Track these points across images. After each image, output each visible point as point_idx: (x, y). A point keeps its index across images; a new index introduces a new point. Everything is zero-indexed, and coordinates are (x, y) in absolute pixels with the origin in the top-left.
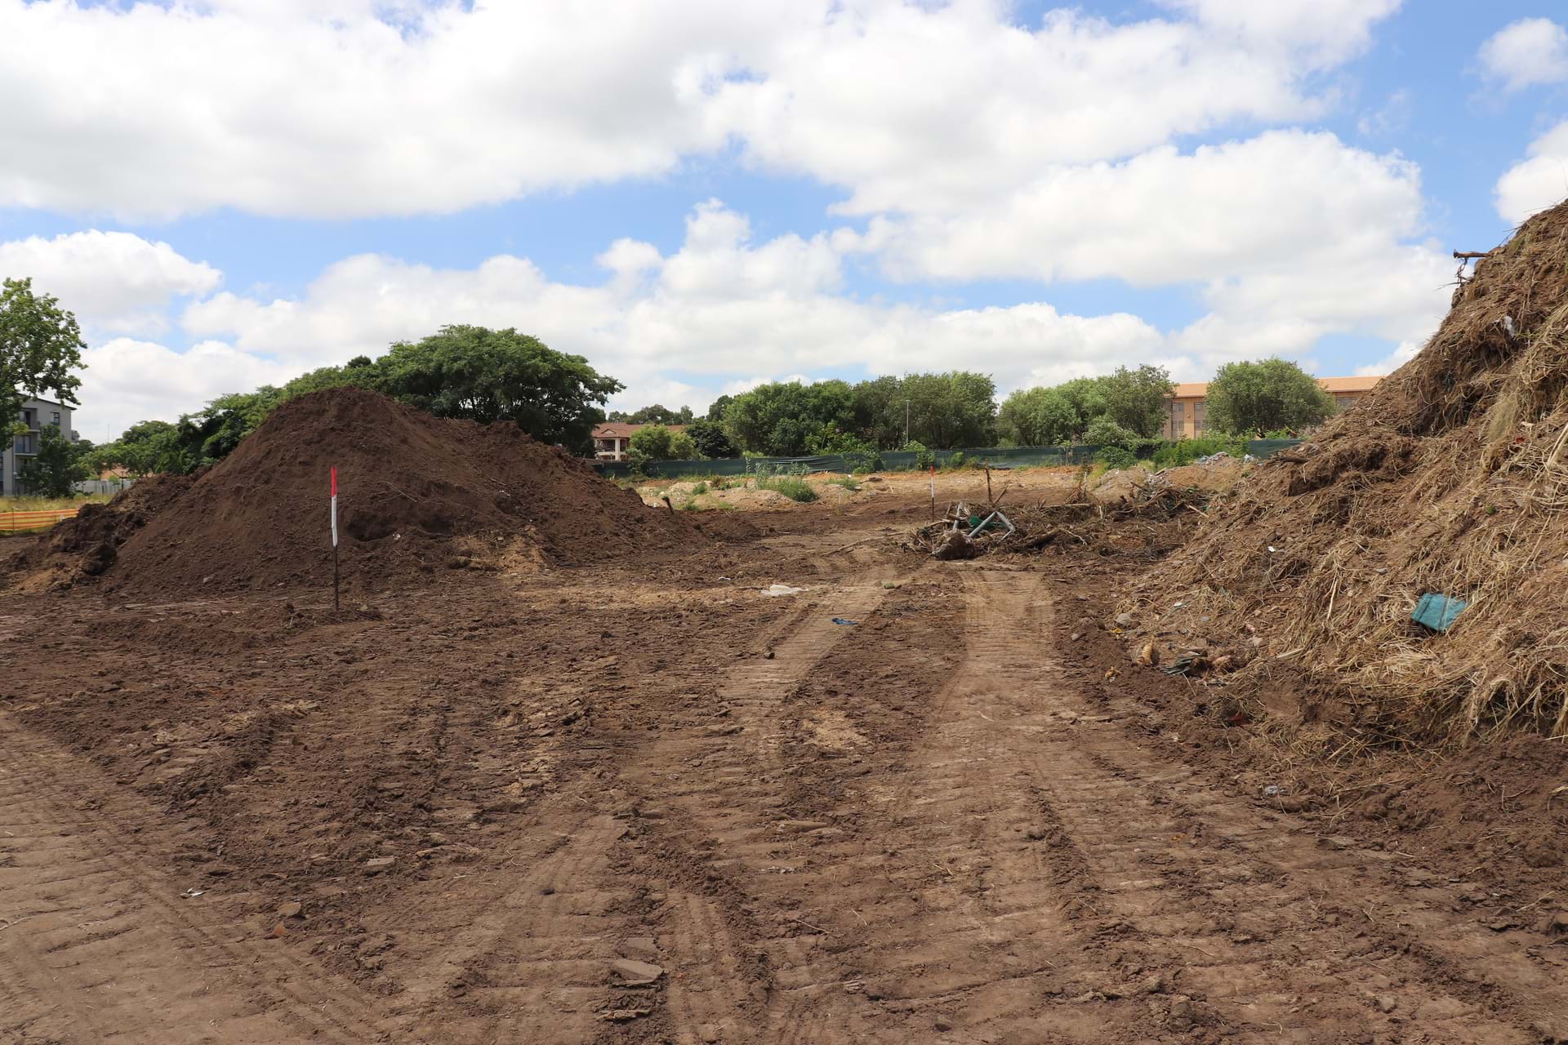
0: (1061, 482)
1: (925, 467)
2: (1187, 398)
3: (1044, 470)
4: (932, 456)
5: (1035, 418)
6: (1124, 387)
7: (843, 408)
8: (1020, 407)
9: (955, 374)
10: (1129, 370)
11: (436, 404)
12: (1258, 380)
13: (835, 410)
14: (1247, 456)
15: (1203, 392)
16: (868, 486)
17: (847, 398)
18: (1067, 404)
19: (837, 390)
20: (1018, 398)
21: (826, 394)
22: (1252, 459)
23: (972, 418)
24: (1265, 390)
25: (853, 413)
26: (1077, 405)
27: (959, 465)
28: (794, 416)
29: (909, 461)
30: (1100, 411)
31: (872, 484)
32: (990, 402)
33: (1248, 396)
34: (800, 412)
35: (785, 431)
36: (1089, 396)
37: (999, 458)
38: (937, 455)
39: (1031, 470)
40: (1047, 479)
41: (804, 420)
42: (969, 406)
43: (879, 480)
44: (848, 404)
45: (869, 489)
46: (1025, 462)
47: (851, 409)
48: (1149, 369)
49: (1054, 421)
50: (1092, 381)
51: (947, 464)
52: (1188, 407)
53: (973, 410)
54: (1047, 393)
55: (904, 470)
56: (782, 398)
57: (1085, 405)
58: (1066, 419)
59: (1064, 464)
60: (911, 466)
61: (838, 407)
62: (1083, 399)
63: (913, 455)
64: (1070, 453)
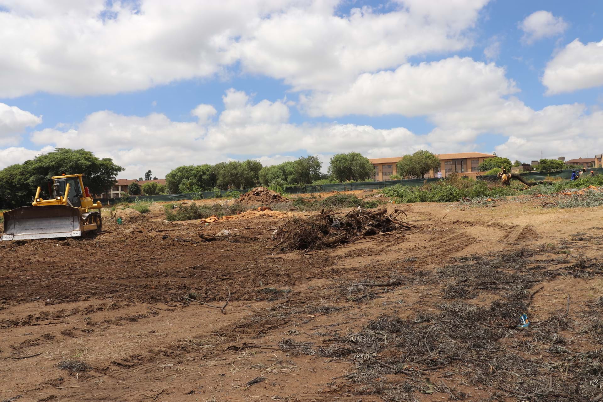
1: (217, 197)
2: (379, 164)
11: (46, 178)
27: (228, 196)
29: (212, 195)
51: (225, 196)
52: (380, 167)
63: (214, 193)
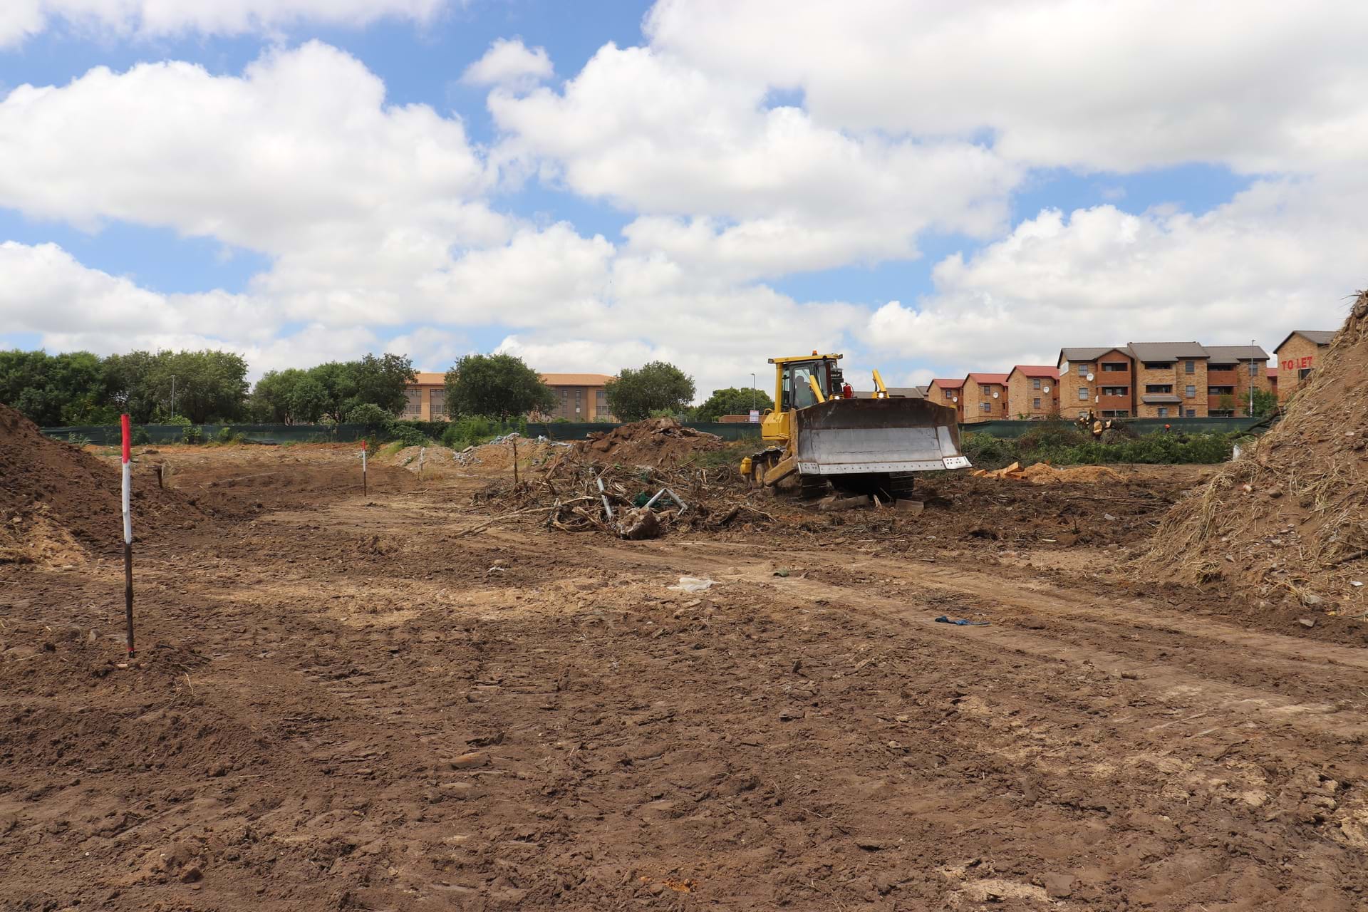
0: (334, 457)
1: (192, 441)
2: (427, 385)
3: (312, 446)
4: (198, 430)
5: (291, 398)
6: (373, 373)
7: (94, 381)
8: (275, 388)
9: (209, 353)
10: (375, 357)
12: (491, 372)
13: (86, 382)
14: (540, 437)
15: (442, 381)
16: (145, 459)
17: (97, 370)
18: (320, 385)
19: (87, 363)
20: (272, 378)
21: (75, 365)
22: (545, 439)
23: (228, 396)
24: (498, 381)
25: (103, 387)
26: (330, 387)
27: (226, 440)
28: (40, 386)
29: (175, 435)
30: (350, 393)
31: (149, 457)
32: (241, 381)
33: (484, 385)
34: (47, 383)
35: (30, 401)
36: (339, 380)
37: (266, 434)
38: (204, 430)
39: (298, 446)
40: (319, 455)
41: (51, 391)
42: (224, 382)
43: (156, 453)
44: (100, 377)
45: (147, 461)
46: (292, 439)
47: (102, 382)
48: (393, 357)
49: (309, 402)
50: (341, 365)
51: (215, 439)
52: (425, 393)
53: (229, 387)
54: (300, 375)
55: (170, 443)
56: (27, 367)
57: (338, 387)
58: (319, 400)
59: (329, 441)
60: (177, 440)
61: (89, 379)
62: (335, 383)
63: (179, 428)
64: (335, 431)
